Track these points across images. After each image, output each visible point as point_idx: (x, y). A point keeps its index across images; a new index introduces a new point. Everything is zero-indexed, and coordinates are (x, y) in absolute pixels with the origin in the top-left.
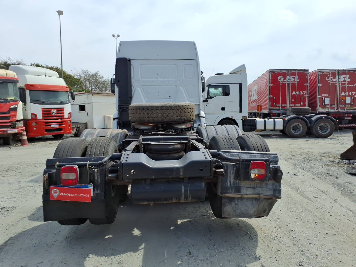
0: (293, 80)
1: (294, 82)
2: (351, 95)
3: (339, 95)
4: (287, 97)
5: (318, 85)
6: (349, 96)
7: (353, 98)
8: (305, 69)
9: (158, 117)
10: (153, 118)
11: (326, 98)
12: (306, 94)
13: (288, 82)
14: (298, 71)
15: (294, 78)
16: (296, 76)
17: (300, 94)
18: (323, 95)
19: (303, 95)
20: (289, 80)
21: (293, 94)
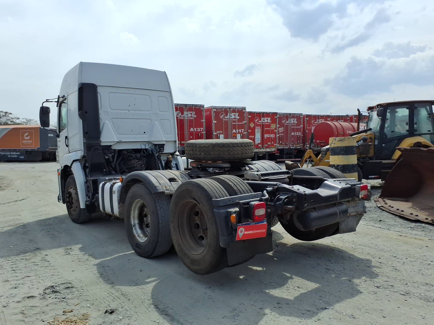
0: (190, 115)
1: (192, 118)
2: (240, 132)
3: (231, 132)
4: (185, 133)
5: (214, 122)
6: (239, 133)
7: (242, 135)
8: (201, 105)
9: (238, 154)
10: (229, 155)
11: (220, 135)
12: (203, 131)
13: (186, 118)
14: (194, 106)
15: (191, 114)
16: (193, 111)
17: (198, 131)
18: (218, 132)
19: (200, 132)
20: (187, 116)
21: (191, 131)
